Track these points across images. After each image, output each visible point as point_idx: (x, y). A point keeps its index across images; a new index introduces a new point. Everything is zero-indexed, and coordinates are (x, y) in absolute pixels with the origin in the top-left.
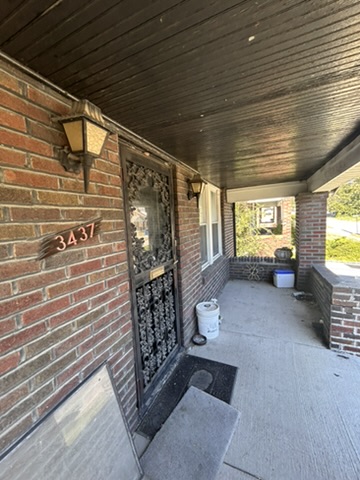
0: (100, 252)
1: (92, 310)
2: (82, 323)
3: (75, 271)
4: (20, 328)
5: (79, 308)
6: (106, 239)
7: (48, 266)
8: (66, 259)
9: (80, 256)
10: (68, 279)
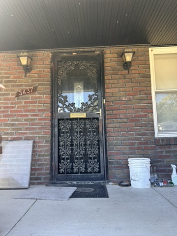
0: (36, 98)
1: (30, 117)
2: (25, 120)
3: (26, 103)
4: (9, 113)
5: (25, 115)
6: (40, 94)
7: (18, 99)
8: (23, 99)
9: (28, 98)
10: (23, 104)
